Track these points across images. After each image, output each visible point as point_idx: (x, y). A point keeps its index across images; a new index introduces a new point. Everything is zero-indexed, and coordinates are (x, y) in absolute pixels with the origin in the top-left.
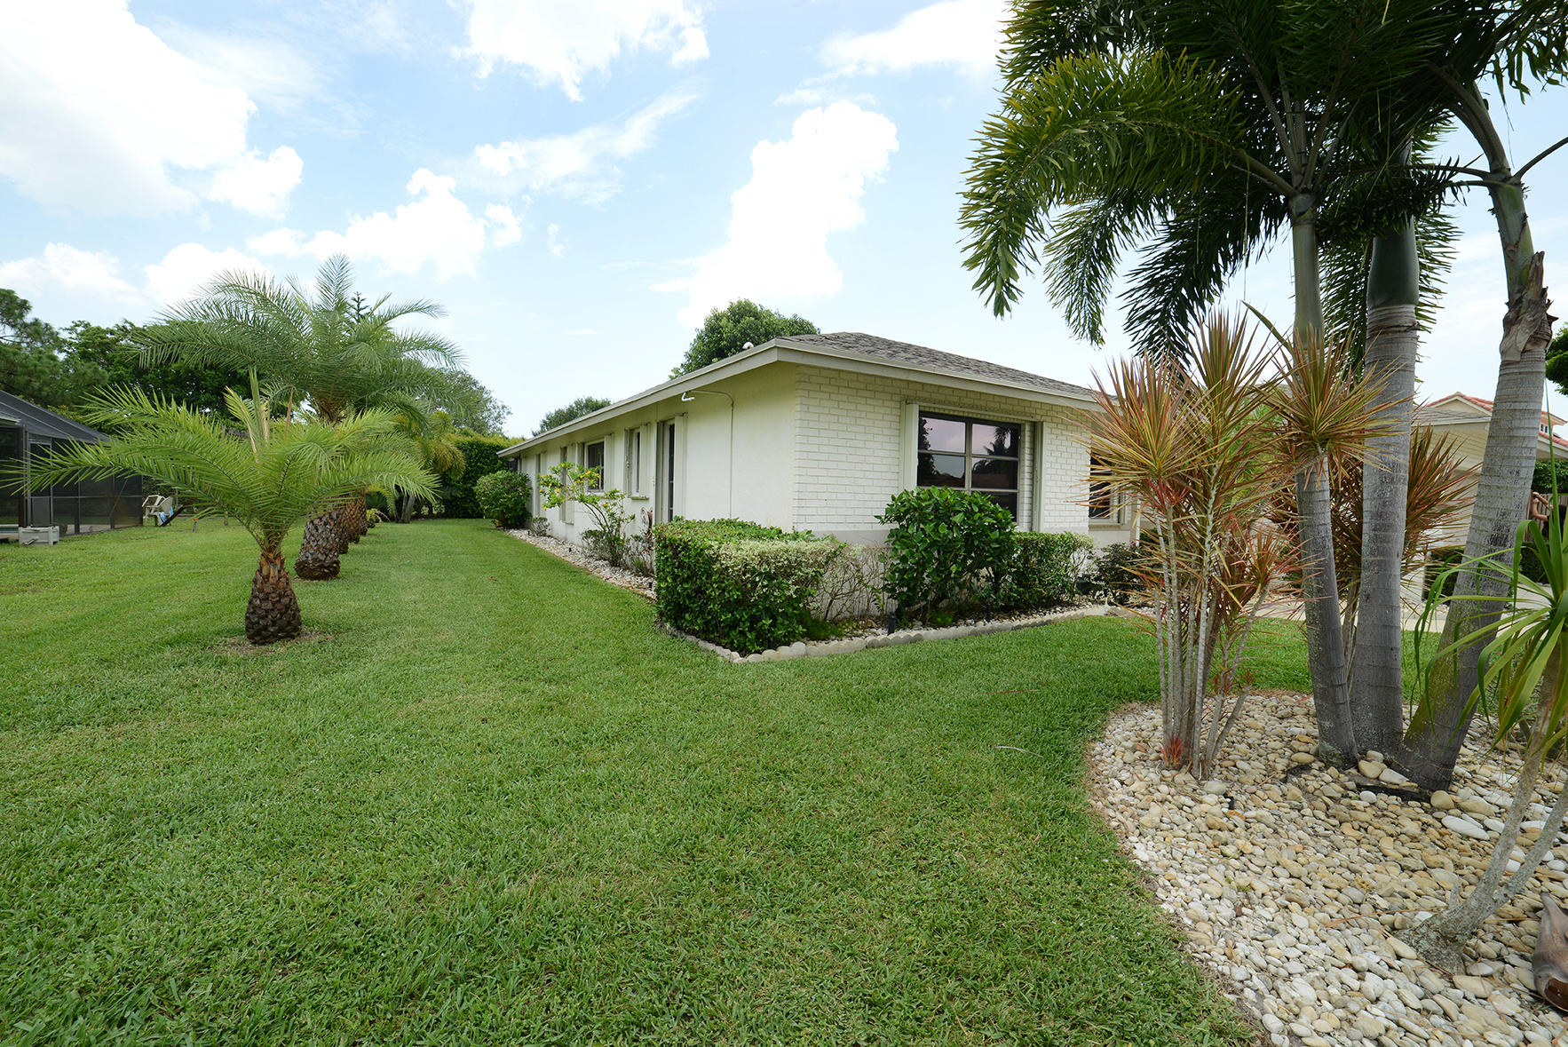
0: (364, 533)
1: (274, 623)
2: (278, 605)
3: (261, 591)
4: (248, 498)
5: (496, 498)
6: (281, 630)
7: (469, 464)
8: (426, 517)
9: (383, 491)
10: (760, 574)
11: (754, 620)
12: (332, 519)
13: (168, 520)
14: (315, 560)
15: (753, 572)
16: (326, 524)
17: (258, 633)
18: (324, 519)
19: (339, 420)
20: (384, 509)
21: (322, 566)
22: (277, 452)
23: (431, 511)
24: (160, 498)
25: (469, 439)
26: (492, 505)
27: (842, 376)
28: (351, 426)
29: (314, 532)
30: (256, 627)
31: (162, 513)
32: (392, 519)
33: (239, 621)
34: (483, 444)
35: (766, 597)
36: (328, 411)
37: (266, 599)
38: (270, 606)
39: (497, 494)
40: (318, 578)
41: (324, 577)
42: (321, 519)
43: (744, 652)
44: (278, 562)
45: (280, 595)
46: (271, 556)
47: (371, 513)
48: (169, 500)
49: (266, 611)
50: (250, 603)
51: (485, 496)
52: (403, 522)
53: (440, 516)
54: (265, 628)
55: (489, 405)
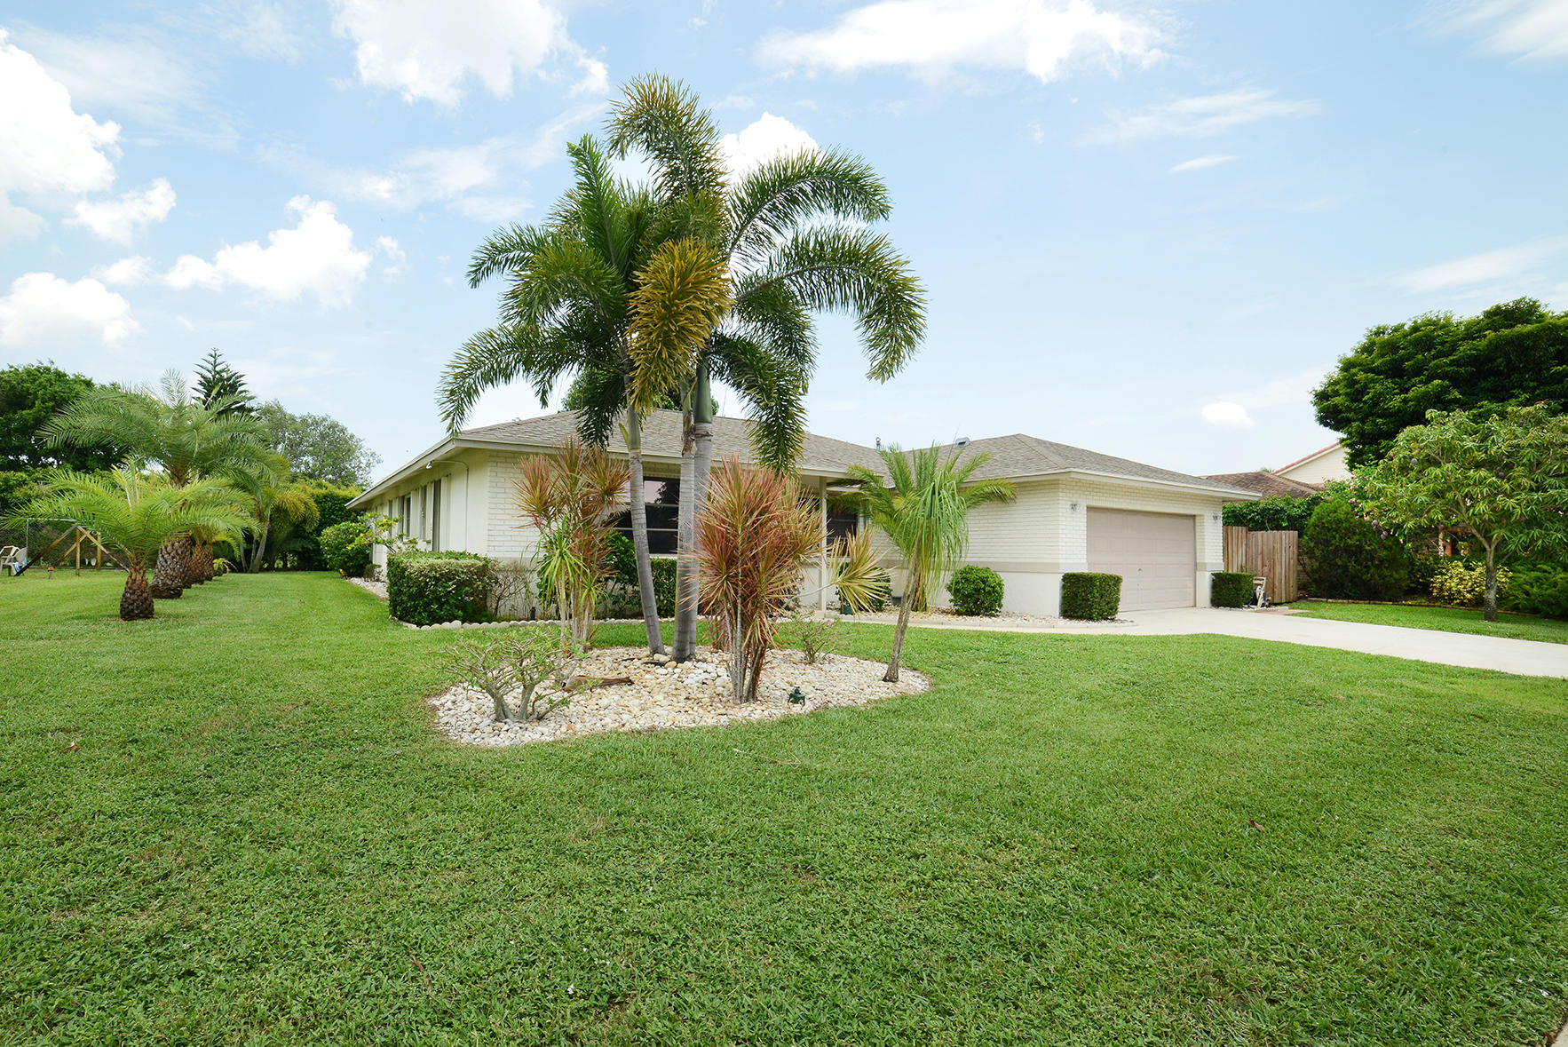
0: (210, 579)
1: (138, 608)
2: (140, 598)
3: (130, 588)
4: (126, 533)
5: (337, 548)
6: (141, 612)
7: (323, 515)
8: (278, 570)
9: (230, 540)
10: (430, 577)
11: (427, 605)
12: (178, 554)
13: (21, 571)
14: (164, 584)
15: (426, 576)
16: (173, 558)
17: (128, 614)
18: (172, 554)
19: (186, 481)
20: (233, 560)
21: (169, 589)
22: (144, 505)
23: (285, 564)
24: (15, 549)
25: (323, 491)
26: (334, 554)
27: (500, 454)
28: (196, 486)
29: (164, 564)
30: (127, 610)
31: (16, 564)
32: (241, 570)
33: (117, 610)
34: (337, 497)
35: (433, 592)
36: (179, 477)
37: (134, 593)
38: (136, 597)
39: (340, 543)
40: (165, 597)
41: (171, 597)
42: (169, 554)
43: (419, 624)
44: (141, 571)
45: (141, 591)
46: (138, 567)
47: (218, 563)
48: (24, 551)
49: (133, 600)
50: (124, 596)
51: (328, 546)
52: (251, 572)
53: (294, 569)
54: (132, 610)
55: (357, 453)
